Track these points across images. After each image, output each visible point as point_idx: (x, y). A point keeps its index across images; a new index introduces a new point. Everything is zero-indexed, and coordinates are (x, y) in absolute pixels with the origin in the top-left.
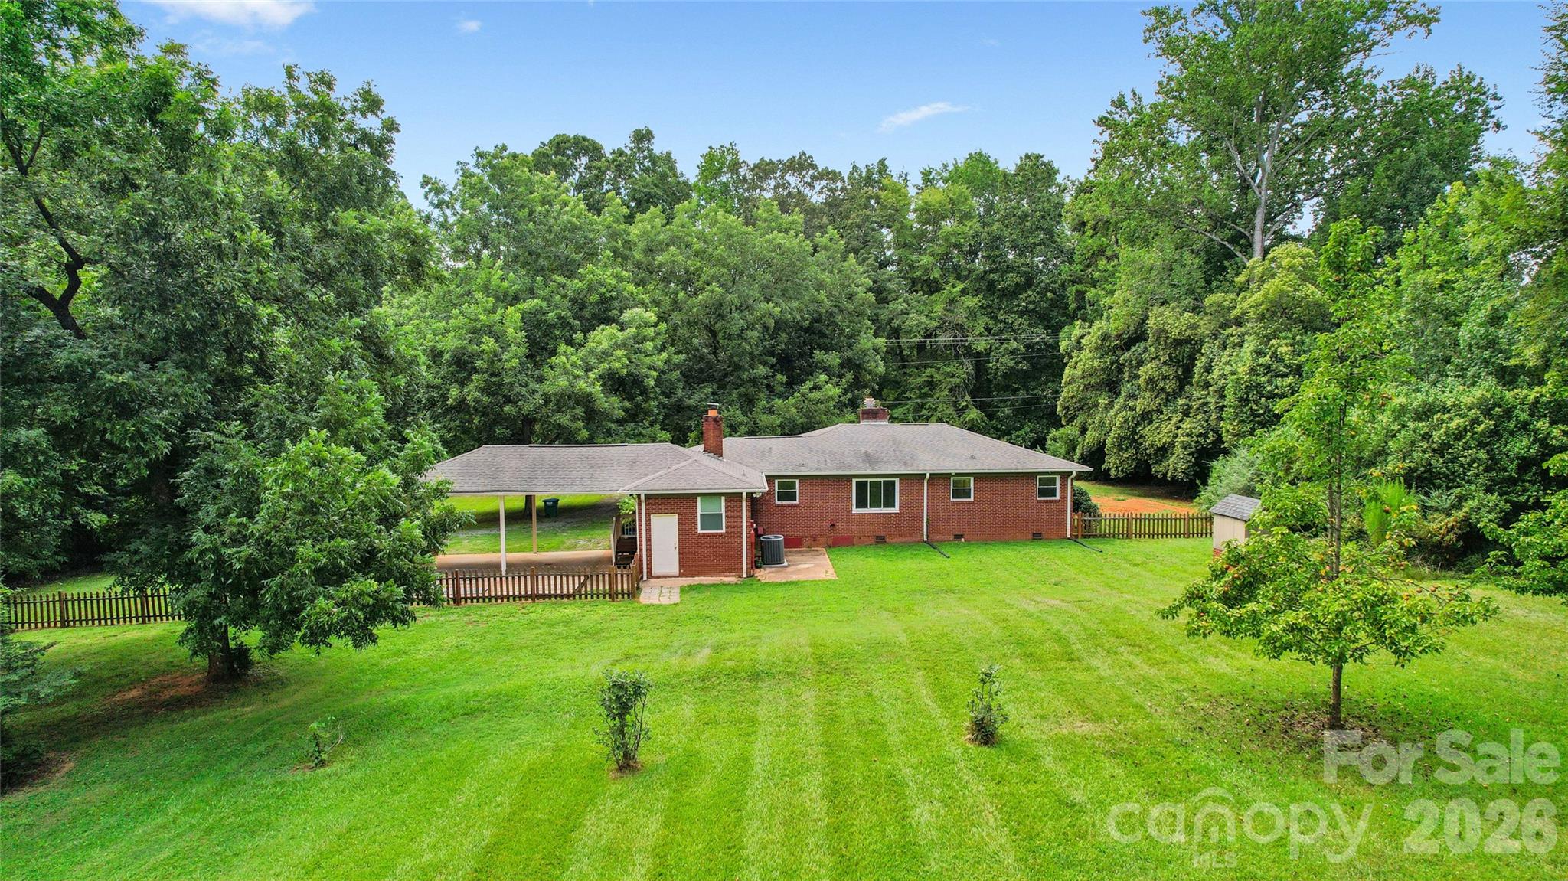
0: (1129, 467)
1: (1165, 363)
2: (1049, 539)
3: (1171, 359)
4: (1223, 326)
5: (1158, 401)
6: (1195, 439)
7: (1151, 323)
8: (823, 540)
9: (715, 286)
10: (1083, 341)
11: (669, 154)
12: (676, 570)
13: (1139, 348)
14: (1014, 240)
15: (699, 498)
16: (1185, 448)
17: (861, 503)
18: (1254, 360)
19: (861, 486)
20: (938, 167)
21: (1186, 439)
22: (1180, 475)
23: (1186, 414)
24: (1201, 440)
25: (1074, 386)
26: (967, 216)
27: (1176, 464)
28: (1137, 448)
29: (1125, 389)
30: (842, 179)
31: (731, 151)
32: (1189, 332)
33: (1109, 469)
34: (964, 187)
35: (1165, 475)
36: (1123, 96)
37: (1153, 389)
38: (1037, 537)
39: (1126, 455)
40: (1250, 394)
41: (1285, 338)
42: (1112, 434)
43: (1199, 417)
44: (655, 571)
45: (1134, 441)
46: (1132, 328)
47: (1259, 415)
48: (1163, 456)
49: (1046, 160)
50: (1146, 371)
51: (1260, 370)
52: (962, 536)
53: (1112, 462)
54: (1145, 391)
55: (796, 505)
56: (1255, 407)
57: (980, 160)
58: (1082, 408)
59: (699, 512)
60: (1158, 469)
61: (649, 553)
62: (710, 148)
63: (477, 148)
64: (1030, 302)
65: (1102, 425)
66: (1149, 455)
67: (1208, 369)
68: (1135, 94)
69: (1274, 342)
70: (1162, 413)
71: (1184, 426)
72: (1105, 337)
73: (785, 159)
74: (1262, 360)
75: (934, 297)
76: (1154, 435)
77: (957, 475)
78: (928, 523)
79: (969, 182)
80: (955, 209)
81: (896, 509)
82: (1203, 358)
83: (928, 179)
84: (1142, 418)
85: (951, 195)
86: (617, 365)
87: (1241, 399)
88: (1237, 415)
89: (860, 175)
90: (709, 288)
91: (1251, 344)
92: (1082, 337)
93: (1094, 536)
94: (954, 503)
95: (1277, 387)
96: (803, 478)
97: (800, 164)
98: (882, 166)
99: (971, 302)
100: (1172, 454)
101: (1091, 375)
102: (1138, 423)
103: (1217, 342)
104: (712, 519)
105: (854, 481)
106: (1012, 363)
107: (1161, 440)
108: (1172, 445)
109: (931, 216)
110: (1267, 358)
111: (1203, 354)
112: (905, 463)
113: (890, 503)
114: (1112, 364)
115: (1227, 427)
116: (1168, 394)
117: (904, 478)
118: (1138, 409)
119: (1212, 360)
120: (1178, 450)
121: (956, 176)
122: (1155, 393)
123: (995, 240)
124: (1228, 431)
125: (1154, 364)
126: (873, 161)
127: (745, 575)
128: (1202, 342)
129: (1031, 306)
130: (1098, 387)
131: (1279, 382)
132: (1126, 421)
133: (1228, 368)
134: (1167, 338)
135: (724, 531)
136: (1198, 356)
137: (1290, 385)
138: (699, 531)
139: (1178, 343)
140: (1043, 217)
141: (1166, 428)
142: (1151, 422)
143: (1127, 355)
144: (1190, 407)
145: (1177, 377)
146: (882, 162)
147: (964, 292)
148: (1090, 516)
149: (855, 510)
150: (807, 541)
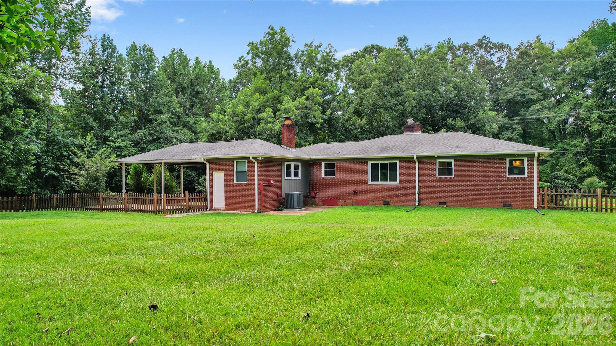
2: (518, 208)
8: (349, 201)
12: (223, 206)
15: (235, 162)
17: (375, 178)
19: (375, 166)
38: (507, 206)
44: (214, 205)
52: (445, 203)
55: (334, 179)
59: (235, 170)
61: (211, 195)
77: (442, 157)
78: (419, 193)
81: (397, 183)
93: (560, 208)
94: (439, 179)
96: (337, 161)
104: (241, 175)
105: (370, 163)
113: (394, 179)
117: (402, 160)
127: (256, 211)
135: (247, 182)
138: (235, 182)
148: (556, 191)
149: (370, 182)
150: (340, 202)
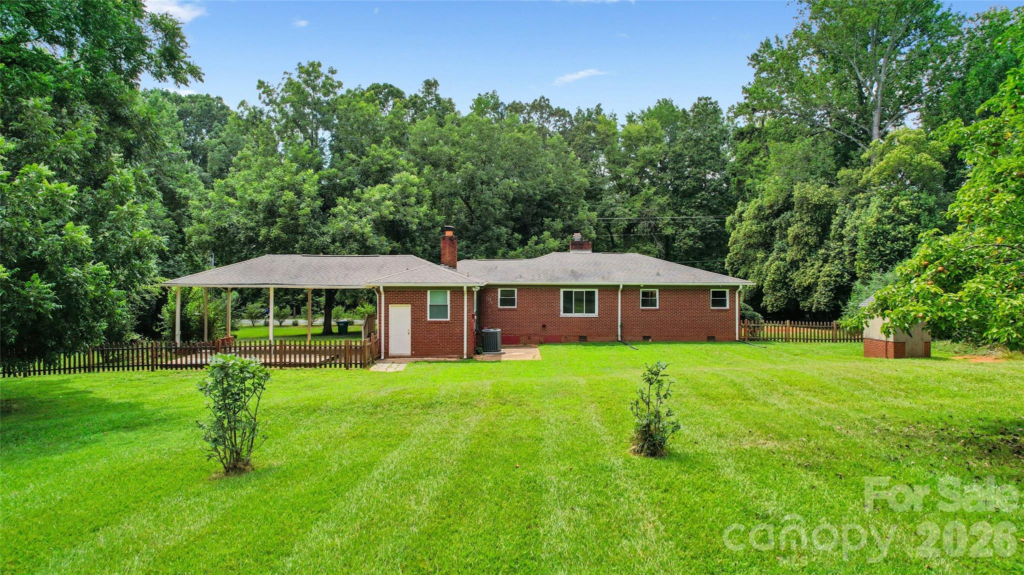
0: (781, 303)
1: (807, 224)
2: (722, 341)
3: (812, 220)
4: (853, 194)
5: (803, 252)
6: (833, 278)
7: (796, 194)
8: (537, 338)
9: (469, 165)
10: (744, 215)
11: (450, 99)
12: (408, 352)
13: (787, 215)
14: (691, 156)
15: (429, 292)
16: (826, 286)
17: (567, 310)
18: (879, 213)
19: (568, 295)
20: (638, 113)
21: (826, 279)
22: (822, 307)
23: (825, 261)
24: (839, 279)
25: (738, 245)
26: (658, 140)
27: (819, 299)
28: (788, 290)
29: (777, 245)
30: (570, 116)
31: (493, 96)
32: (825, 199)
33: (766, 306)
34: (655, 121)
35: (810, 308)
36: (769, 40)
37: (798, 244)
38: (711, 339)
39: (779, 294)
40: (877, 239)
41: (905, 195)
42: (768, 278)
43: (836, 262)
44: (392, 352)
45: (786, 283)
46: (781, 202)
47: (886, 255)
48: (808, 294)
49: (713, 101)
50: (791, 231)
51: (885, 220)
52: (648, 338)
53: (768, 301)
54: (792, 246)
55: (515, 310)
56: (882, 249)
57: (666, 104)
58: (744, 263)
59: (429, 303)
60: (804, 304)
61: (387, 336)
62: (479, 94)
63: (300, 63)
64: (704, 199)
65: (760, 273)
66: (797, 294)
67: (842, 225)
68: (777, 38)
69: (896, 198)
70: (806, 261)
71: (825, 270)
72: (760, 209)
73: (530, 102)
74: (886, 213)
75: (635, 197)
76: (802, 278)
77: (645, 287)
78: (621, 326)
79: (660, 118)
80: (649, 137)
81: (596, 314)
82: (837, 218)
83: (630, 119)
84: (791, 267)
85: (646, 127)
86: (387, 212)
87: (871, 244)
88: (868, 255)
89: (583, 116)
90: (464, 166)
91: (876, 202)
92: (743, 212)
93: (758, 340)
94: (643, 310)
95: (900, 233)
96: (521, 287)
97: (541, 106)
98: (599, 110)
99: (663, 200)
100: (816, 292)
101: (750, 237)
102: (788, 270)
103: (848, 205)
104: (439, 310)
105: (562, 290)
106: (691, 243)
107: (807, 281)
108: (816, 284)
109: (632, 142)
110: (890, 211)
111: (837, 215)
112: (603, 277)
113: (590, 309)
114: (766, 228)
115: (860, 266)
116: (811, 247)
117: (602, 288)
118: (787, 259)
119: (845, 218)
120: (820, 288)
121: (649, 115)
122: (801, 247)
123: (679, 157)
124: (861, 269)
125: (800, 224)
126: (593, 106)
127: (465, 357)
128: (836, 206)
129: (705, 202)
130: (756, 247)
131: (901, 228)
132: (778, 269)
133: (858, 222)
134: (809, 204)
135: (449, 319)
136: (833, 216)
137: (911, 230)
138: (428, 319)
139: (818, 207)
140: (712, 140)
141: (810, 271)
142: (798, 269)
143: (777, 221)
144: (829, 256)
145: (818, 234)
146: (598, 106)
147: (655, 193)
148: (754, 323)
149: (562, 314)
150: (523, 339)
